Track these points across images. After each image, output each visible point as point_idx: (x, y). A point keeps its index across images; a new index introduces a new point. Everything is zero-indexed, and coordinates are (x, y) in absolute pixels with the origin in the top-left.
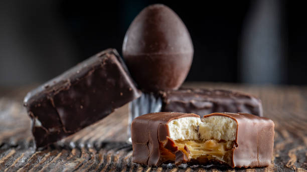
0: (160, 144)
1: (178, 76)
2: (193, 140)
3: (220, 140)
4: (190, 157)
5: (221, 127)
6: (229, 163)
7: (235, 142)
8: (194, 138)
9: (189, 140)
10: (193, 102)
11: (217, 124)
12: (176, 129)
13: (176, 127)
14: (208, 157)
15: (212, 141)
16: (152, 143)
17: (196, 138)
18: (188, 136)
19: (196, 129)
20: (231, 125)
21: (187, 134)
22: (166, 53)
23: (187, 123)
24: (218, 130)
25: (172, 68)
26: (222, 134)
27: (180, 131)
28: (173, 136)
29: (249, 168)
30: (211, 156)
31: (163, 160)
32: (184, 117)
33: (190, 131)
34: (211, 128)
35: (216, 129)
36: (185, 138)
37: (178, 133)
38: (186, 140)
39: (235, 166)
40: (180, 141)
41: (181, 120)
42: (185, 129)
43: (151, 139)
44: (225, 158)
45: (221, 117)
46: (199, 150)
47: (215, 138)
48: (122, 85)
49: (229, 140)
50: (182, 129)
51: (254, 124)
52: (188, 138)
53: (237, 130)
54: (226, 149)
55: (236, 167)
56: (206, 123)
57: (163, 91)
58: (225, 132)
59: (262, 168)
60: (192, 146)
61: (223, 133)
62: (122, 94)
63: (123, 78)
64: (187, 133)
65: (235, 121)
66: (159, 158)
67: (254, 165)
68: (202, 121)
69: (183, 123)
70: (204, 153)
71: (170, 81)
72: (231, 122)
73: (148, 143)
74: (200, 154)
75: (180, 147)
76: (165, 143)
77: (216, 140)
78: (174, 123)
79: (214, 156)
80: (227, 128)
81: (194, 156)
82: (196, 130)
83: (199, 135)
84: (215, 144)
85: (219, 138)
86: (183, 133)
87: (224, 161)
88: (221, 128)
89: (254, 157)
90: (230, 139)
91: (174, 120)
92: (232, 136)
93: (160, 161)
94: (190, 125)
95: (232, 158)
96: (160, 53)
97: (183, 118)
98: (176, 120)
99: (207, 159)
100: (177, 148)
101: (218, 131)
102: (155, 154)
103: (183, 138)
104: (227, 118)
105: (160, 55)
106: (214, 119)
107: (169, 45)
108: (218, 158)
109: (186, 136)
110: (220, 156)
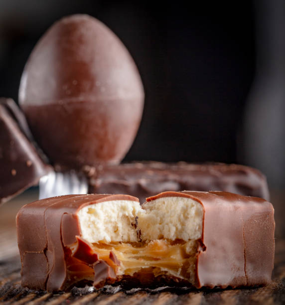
0: (67, 251)
1: (117, 139)
2: (128, 242)
3: (174, 239)
4: (120, 272)
5: (176, 215)
6: (192, 280)
7: (200, 242)
8: (129, 238)
9: (120, 243)
10: (143, 182)
11: (168, 212)
12: (93, 223)
13: (93, 218)
14: (154, 271)
15: (159, 242)
16: (52, 250)
17: (133, 238)
18: (118, 235)
19: (134, 223)
20: (193, 212)
21: (115, 232)
22: (92, 98)
23: (113, 211)
24: (171, 222)
25: (105, 124)
26: (177, 229)
27: (101, 225)
28: (88, 235)
29: (229, 288)
30: (159, 269)
31: (73, 279)
32: (108, 200)
33: (120, 225)
34: (159, 219)
35: (167, 220)
36: (112, 238)
37: (98, 229)
38: (113, 243)
39: (202, 284)
40: (102, 245)
41: (102, 206)
42: (111, 222)
43: (50, 243)
44: (184, 272)
45: (175, 198)
46: (138, 258)
47: (165, 236)
48: (14, 156)
49: (190, 240)
50: (106, 223)
51: (236, 208)
52: (119, 239)
53: (203, 219)
54: (185, 256)
55: (203, 287)
56: (151, 210)
57: (91, 165)
58: (183, 224)
59: (254, 288)
60: (125, 253)
61: (180, 227)
62: (14, 172)
63: (16, 144)
64: (116, 230)
65: (199, 204)
66: (65, 276)
67: (239, 283)
68: (143, 208)
69: (106, 212)
70: (146, 265)
71: (101, 147)
72: (193, 206)
73: (45, 250)
74: (139, 267)
75: (102, 254)
76: (74, 248)
77: (168, 240)
78: (90, 212)
79: (163, 269)
80: (186, 218)
81: (129, 270)
82: (132, 224)
83: (139, 234)
84: (165, 247)
85: (172, 236)
86: (107, 229)
87: (182, 278)
88: (175, 219)
89: (239, 269)
90: (192, 238)
91: (90, 207)
92: (195, 231)
93: (66, 281)
94: (121, 214)
95: (196, 271)
96: (81, 98)
97: (106, 203)
98: (93, 207)
99: (152, 275)
100: (95, 256)
101: (170, 224)
102: (59, 270)
103: (108, 239)
104: (186, 199)
105: (82, 103)
106: (164, 203)
107: (98, 83)
108: (171, 272)
109: (114, 235)
110: (175, 267)
